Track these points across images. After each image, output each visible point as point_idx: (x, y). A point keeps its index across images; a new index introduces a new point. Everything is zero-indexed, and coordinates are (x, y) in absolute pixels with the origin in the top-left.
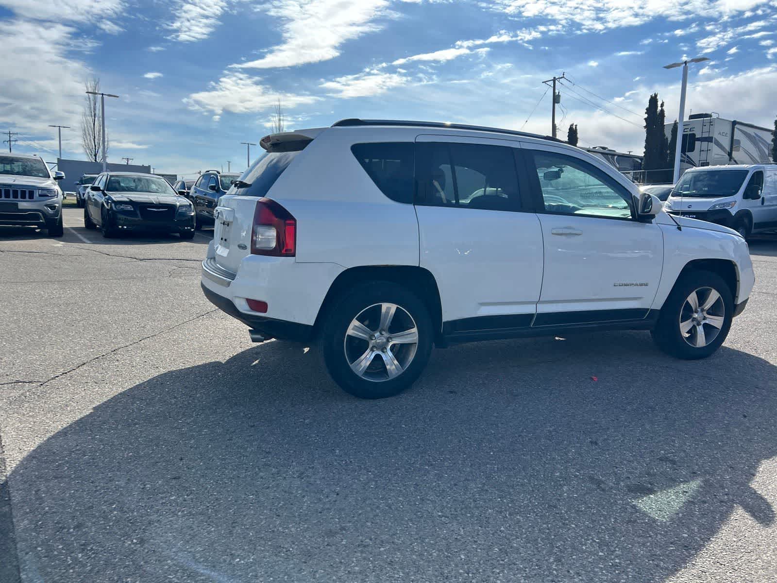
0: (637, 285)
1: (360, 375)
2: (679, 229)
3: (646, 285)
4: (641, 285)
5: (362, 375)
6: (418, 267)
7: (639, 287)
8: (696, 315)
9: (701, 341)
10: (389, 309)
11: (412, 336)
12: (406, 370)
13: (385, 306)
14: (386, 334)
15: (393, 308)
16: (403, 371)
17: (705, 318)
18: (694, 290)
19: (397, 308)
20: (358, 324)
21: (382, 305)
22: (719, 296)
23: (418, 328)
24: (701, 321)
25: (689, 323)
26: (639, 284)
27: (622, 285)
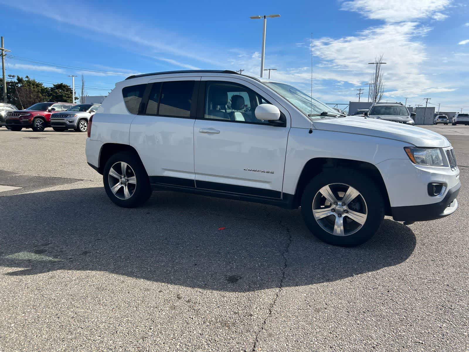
2: (311, 132)
3: (273, 173)
4: (268, 172)
5: (115, 194)
6: (130, 146)
7: (266, 173)
8: (334, 207)
9: (339, 228)
10: (124, 165)
11: (134, 180)
12: (132, 196)
14: (126, 178)
15: (126, 165)
17: (346, 212)
18: (328, 184)
20: (113, 170)
21: (121, 163)
22: (359, 194)
23: (136, 177)
24: (343, 213)
25: (326, 212)
26: (265, 171)
27: (251, 170)
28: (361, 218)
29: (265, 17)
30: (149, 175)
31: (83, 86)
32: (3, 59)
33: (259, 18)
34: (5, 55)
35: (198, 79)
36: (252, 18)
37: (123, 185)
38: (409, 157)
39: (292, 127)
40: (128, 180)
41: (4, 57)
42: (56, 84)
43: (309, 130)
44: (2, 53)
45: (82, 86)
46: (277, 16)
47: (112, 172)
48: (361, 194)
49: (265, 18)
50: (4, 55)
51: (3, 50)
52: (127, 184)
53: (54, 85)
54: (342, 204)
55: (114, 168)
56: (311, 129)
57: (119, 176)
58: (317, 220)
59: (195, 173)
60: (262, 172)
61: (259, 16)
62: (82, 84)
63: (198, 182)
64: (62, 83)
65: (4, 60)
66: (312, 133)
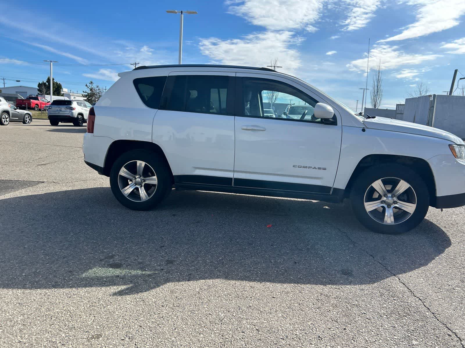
0: (315, 168)
1: (126, 196)
2: (364, 130)
3: (325, 169)
4: (319, 168)
5: (127, 197)
6: (152, 143)
7: (317, 170)
8: (384, 199)
9: (389, 219)
10: (141, 164)
11: (154, 180)
12: (150, 198)
13: (139, 162)
14: (142, 178)
15: (143, 164)
16: (149, 198)
17: (395, 202)
18: (380, 179)
19: (145, 164)
20: (125, 170)
21: (137, 161)
22: (410, 187)
23: (157, 176)
24: (392, 204)
25: (377, 204)
26: (317, 168)
27: (301, 167)
28: (410, 208)
29: (182, 12)
30: (174, 174)
33: (176, 13)
35: (233, 75)
36: (168, 12)
37: (137, 186)
38: (453, 153)
39: (342, 125)
40: (145, 181)
43: (362, 128)
46: (194, 13)
47: (123, 172)
48: (411, 187)
49: (182, 14)
52: (143, 185)
54: (392, 195)
55: (125, 167)
56: (364, 128)
57: (132, 176)
58: (368, 212)
59: (234, 171)
60: (313, 168)
61: (176, 11)
63: (236, 180)
66: (366, 132)
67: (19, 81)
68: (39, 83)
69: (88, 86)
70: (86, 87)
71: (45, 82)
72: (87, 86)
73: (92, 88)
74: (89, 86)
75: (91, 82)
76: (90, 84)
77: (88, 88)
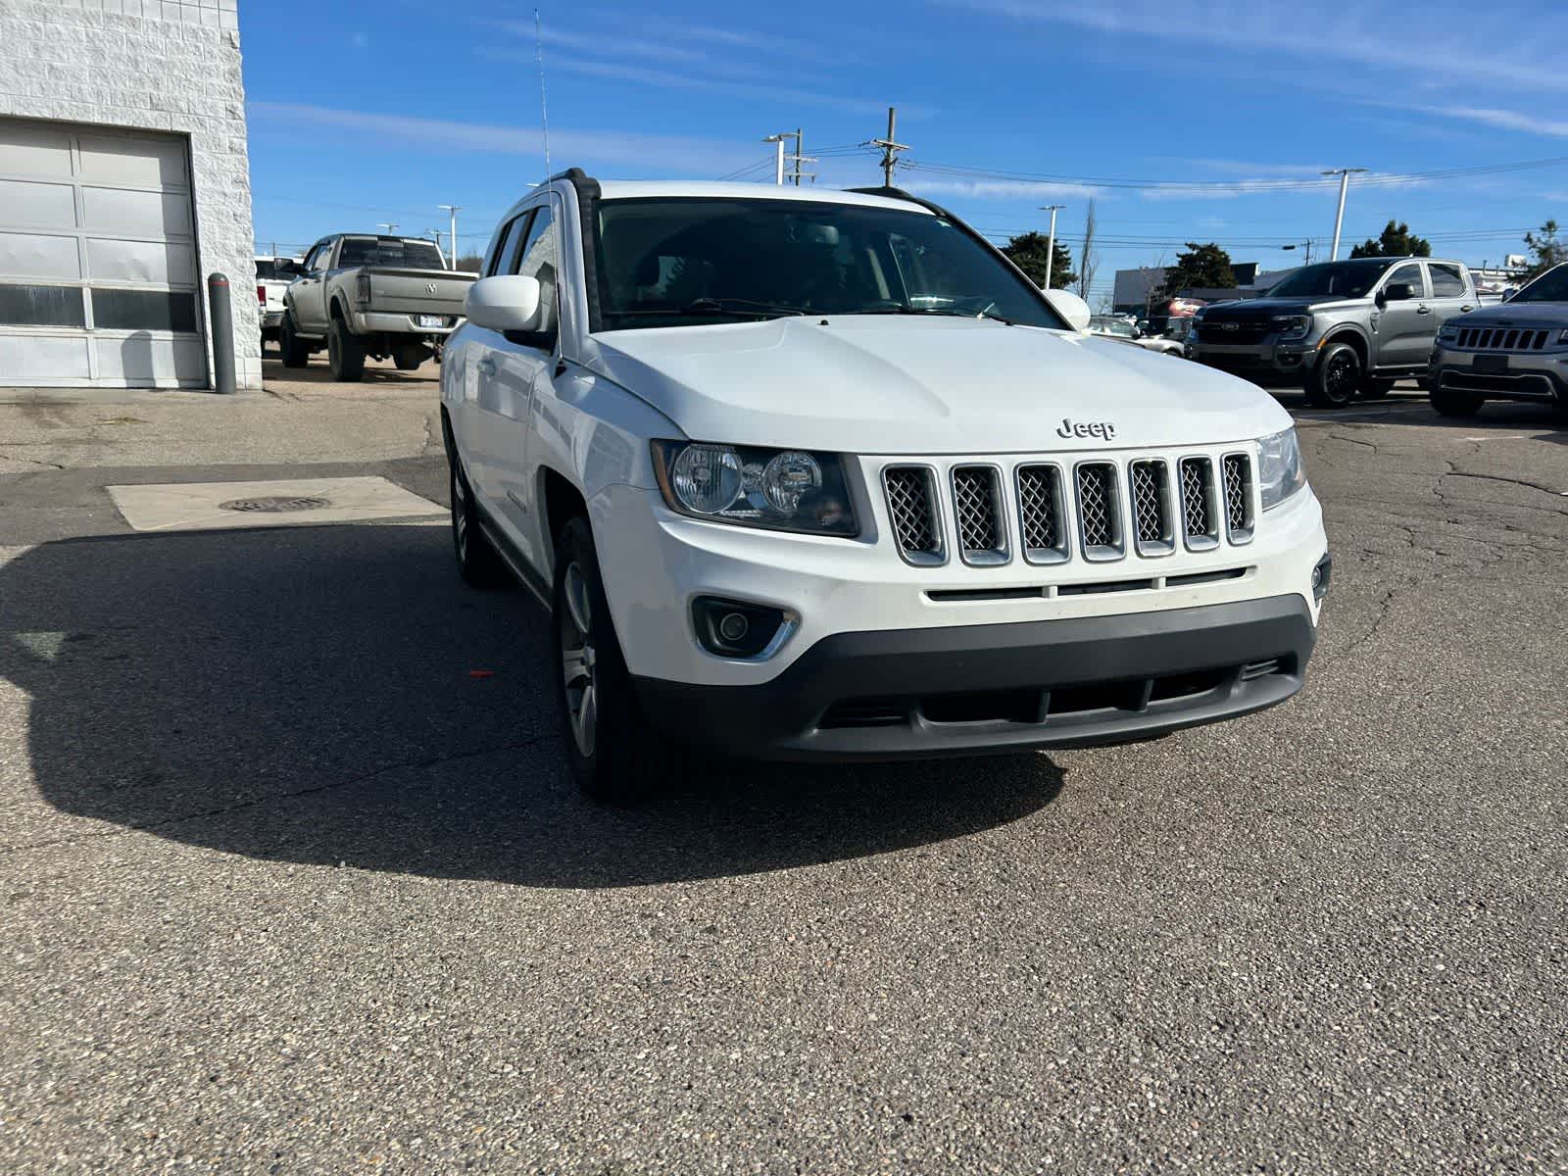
0: (519, 504)
2: (560, 371)
31: (1088, 236)
32: (887, 173)
34: (894, 162)
39: (557, 354)
41: (891, 167)
42: (1017, 235)
44: (888, 155)
45: (1085, 238)
50: (891, 160)
51: (890, 147)
53: (1012, 240)
56: (562, 363)
62: (1086, 232)
64: (1033, 231)
65: (890, 175)
67: (1292, 247)
68: (1356, 248)
69: (1535, 240)
70: (1528, 244)
71: (1375, 240)
72: (1528, 239)
73: (1551, 247)
74: (1539, 240)
75: (1550, 226)
76: (1542, 233)
77: (1534, 247)
